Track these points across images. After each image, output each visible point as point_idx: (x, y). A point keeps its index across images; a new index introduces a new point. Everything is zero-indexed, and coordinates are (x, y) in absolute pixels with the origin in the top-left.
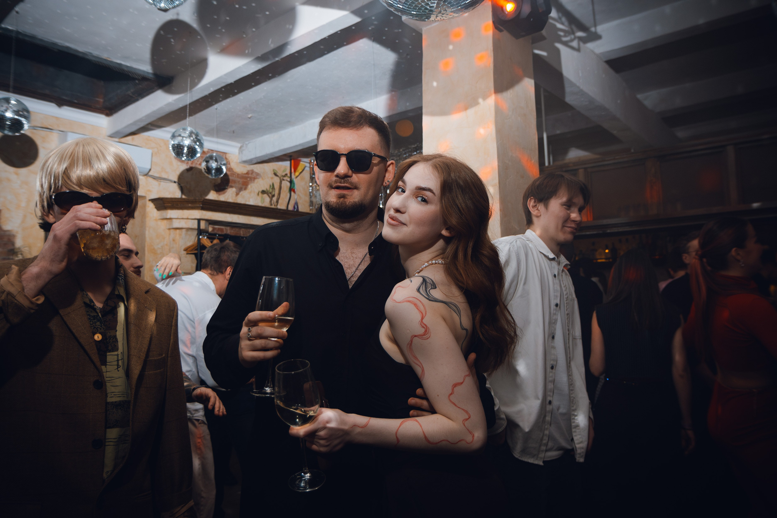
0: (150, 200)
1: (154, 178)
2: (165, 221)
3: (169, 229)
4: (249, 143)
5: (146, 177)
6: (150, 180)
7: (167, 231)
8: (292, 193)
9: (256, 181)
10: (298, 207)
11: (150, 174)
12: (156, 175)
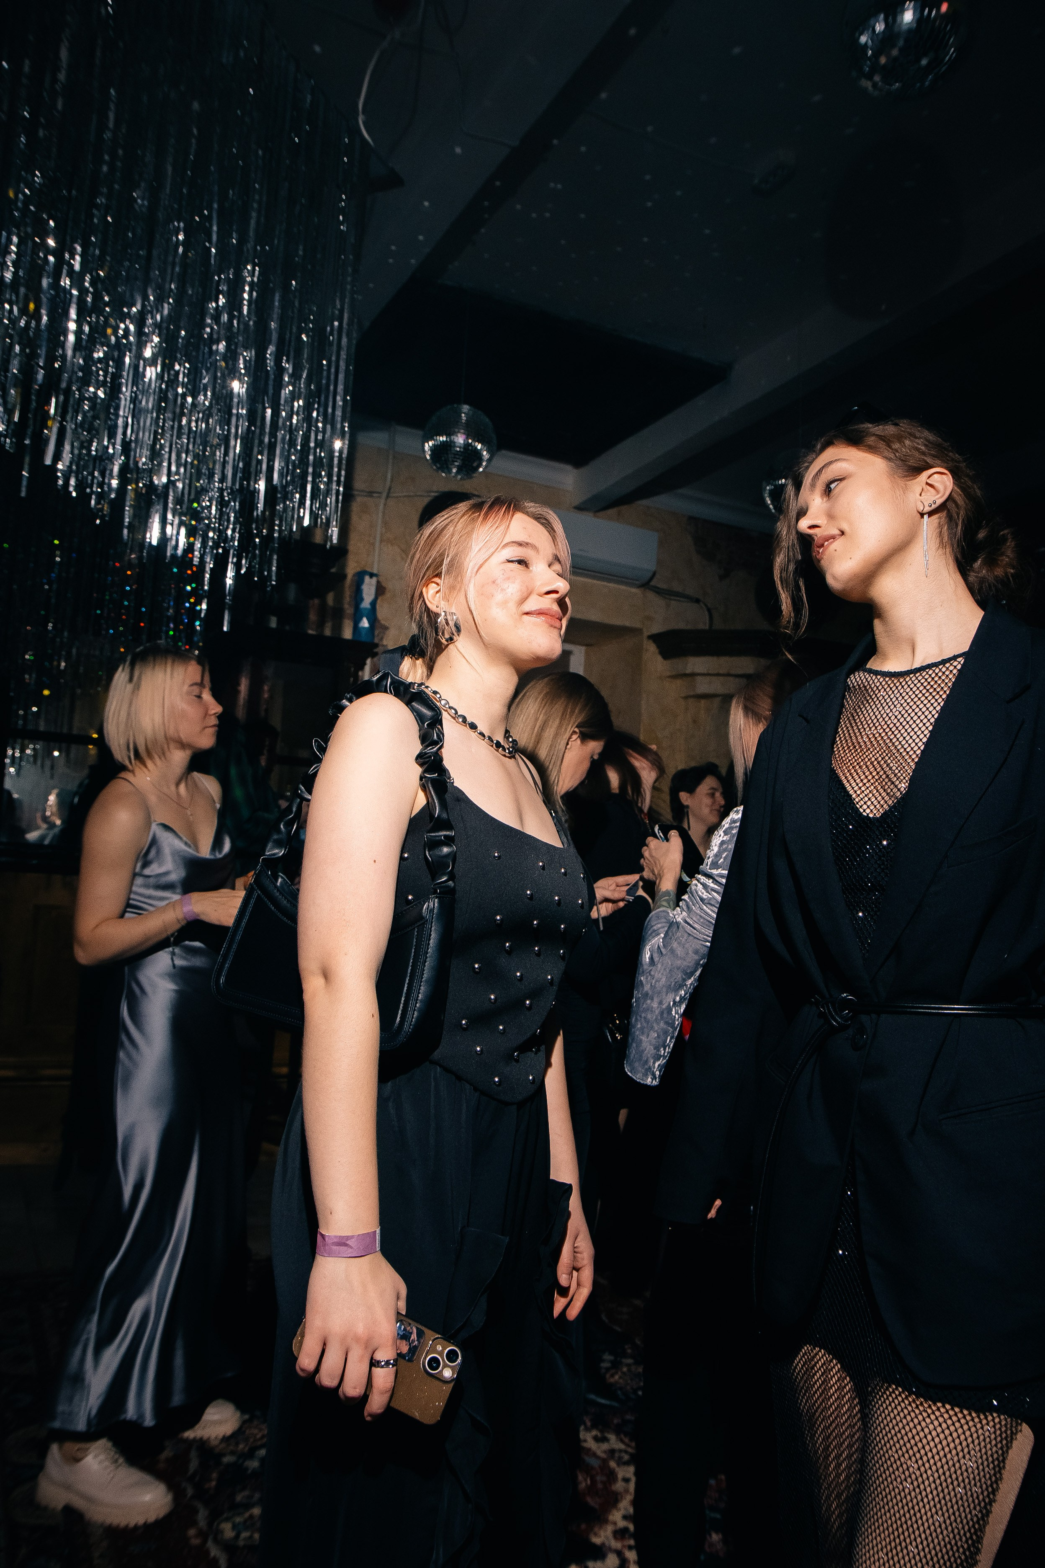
0: (650, 637)
1: (658, 591)
2: (679, 682)
3: (686, 698)
5: (644, 590)
6: (651, 595)
7: (684, 701)
11: (653, 583)
12: (662, 586)
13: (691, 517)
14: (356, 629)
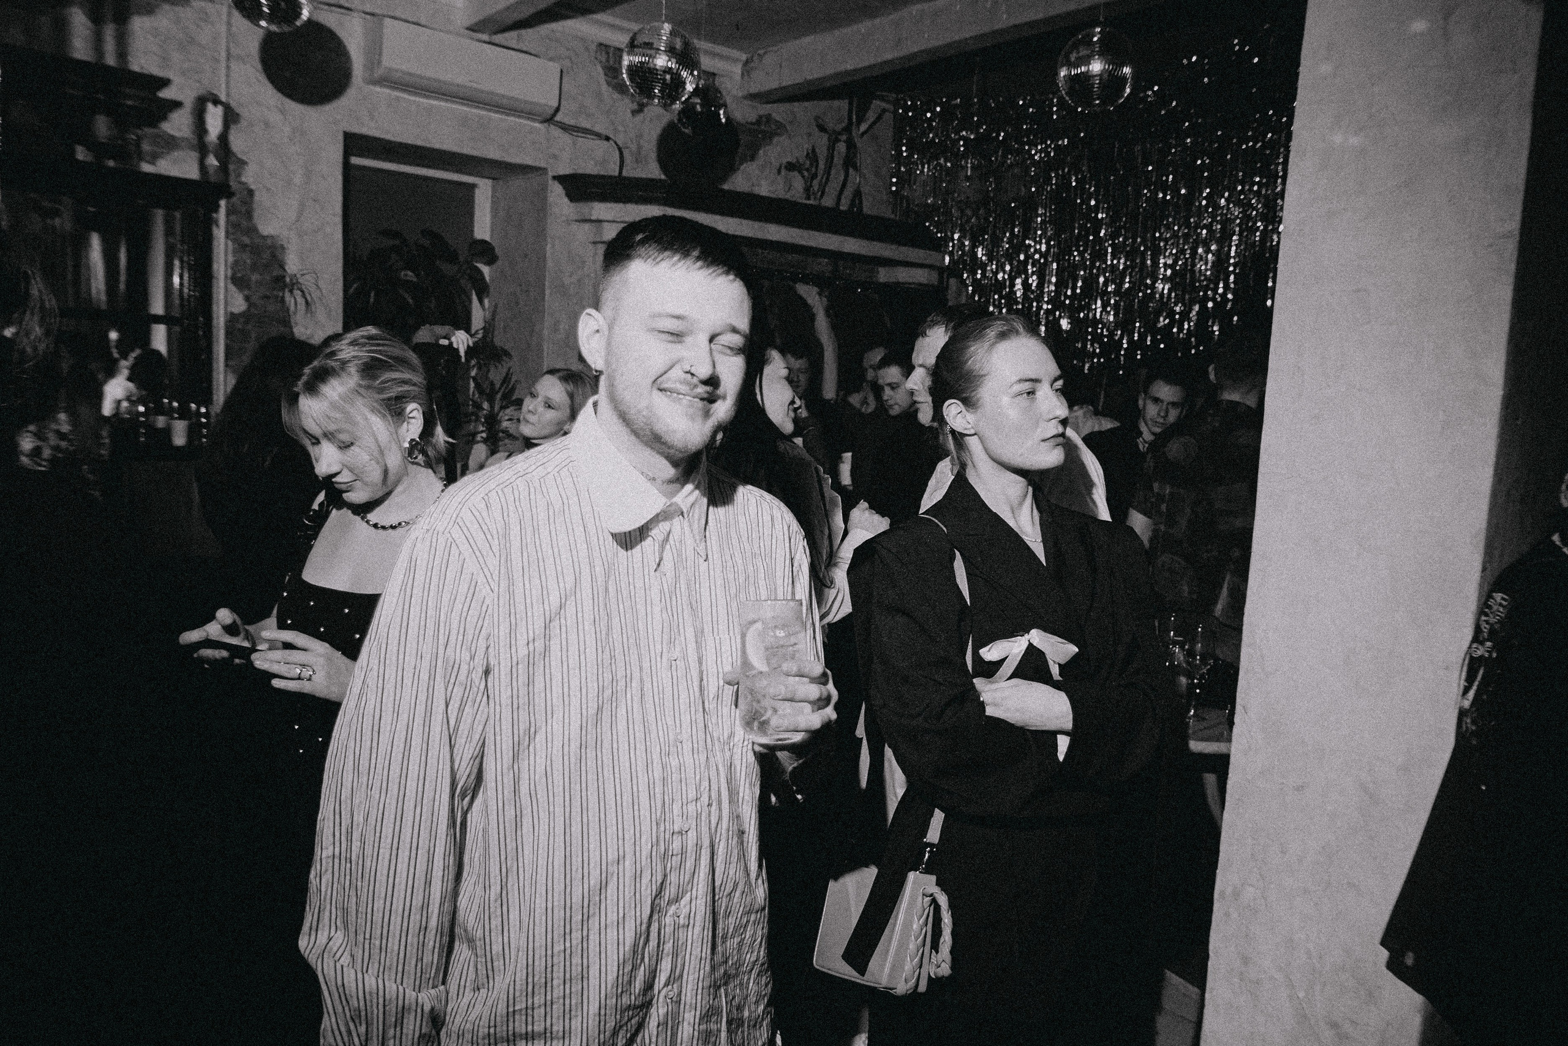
0: (554, 178)
1: (565, 128)
2: (587, 226)
3: (594, 243)
4: (765, 53)
5: (546, 124)
6: (556, 132)
7: (591, 246)
8: (851, 170)
9: (775, 140)
10: (861, 202)
11: (558, 118)
12: (570, 121)
13: (601, 44)
14: (203, 167)
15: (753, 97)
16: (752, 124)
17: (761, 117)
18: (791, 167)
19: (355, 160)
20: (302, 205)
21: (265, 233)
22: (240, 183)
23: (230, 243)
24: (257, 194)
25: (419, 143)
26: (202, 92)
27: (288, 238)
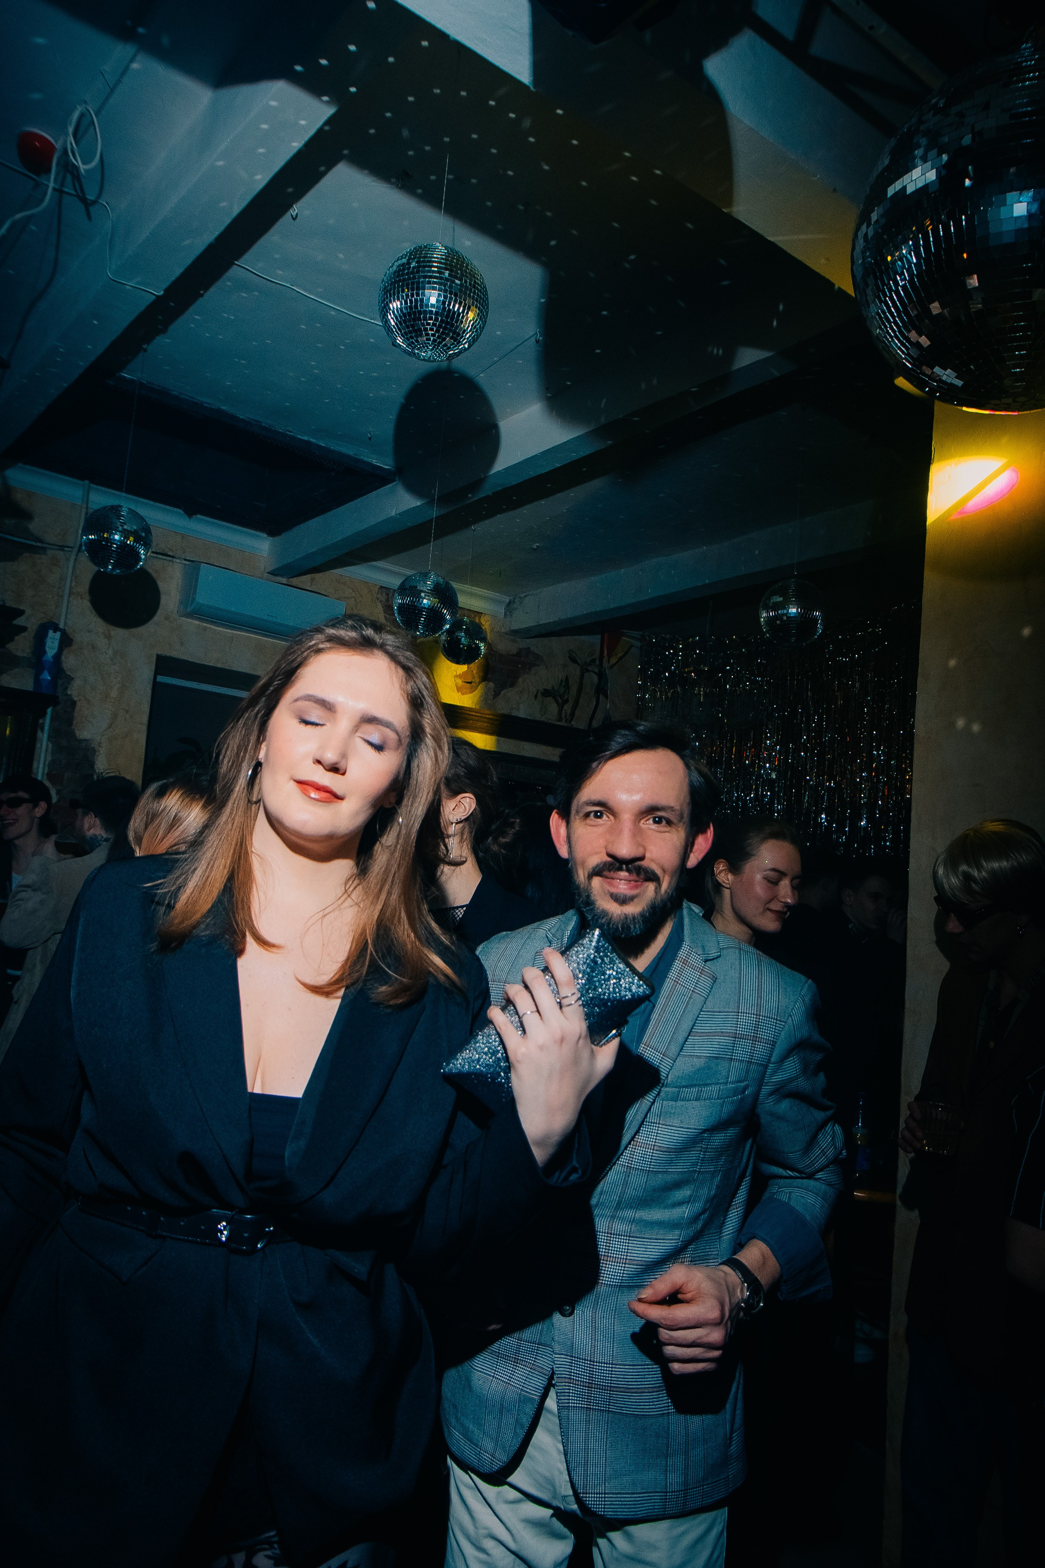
4: (527, 596)
9: (534, 669)
13: (382, 587)
14: (37, 680)
15: (515, 632)
16: (513, 655)
17: (521, 650)
18: (546, 693)
19: (160, 679)
20: (115, 716)
21: (81, 737)
22: (67, 695)
23: (50, 745)
24: (79, 704)
25: (219, 666)
26: (45, 620)
27: (100, 743)
